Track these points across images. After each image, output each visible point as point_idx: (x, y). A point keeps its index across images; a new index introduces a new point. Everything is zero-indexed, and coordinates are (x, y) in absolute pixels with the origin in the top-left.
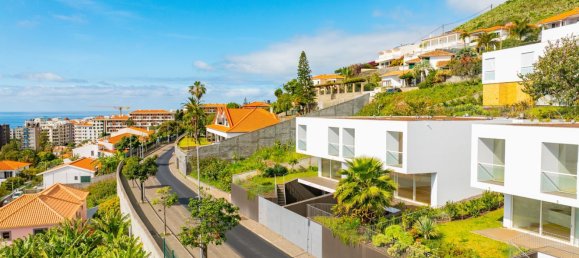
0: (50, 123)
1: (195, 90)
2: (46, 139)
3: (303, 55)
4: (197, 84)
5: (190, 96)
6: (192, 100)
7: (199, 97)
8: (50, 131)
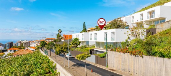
0: (24, 42)
1: (59, 31)
2: (23, 45)
3: (84, 23)
4: (60, 30)
5: (58, 32)
6: (58, 34)
7: (60, 33)
8: (24, 44)
